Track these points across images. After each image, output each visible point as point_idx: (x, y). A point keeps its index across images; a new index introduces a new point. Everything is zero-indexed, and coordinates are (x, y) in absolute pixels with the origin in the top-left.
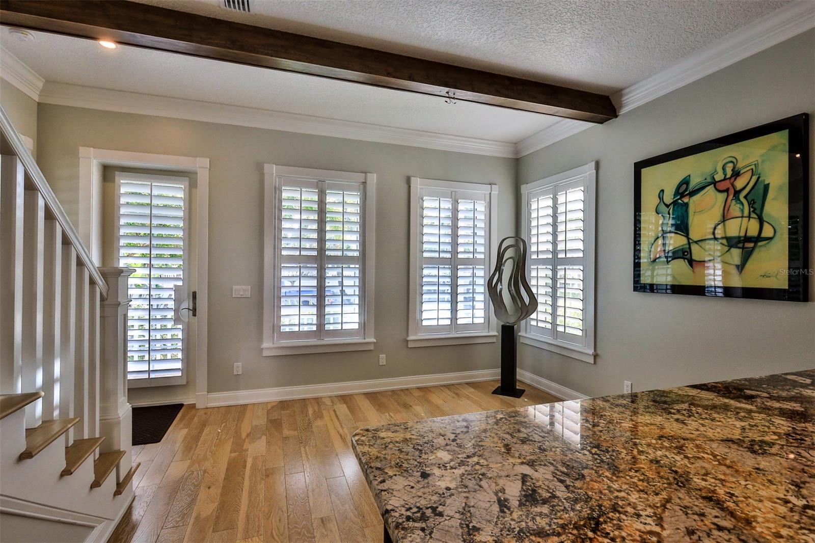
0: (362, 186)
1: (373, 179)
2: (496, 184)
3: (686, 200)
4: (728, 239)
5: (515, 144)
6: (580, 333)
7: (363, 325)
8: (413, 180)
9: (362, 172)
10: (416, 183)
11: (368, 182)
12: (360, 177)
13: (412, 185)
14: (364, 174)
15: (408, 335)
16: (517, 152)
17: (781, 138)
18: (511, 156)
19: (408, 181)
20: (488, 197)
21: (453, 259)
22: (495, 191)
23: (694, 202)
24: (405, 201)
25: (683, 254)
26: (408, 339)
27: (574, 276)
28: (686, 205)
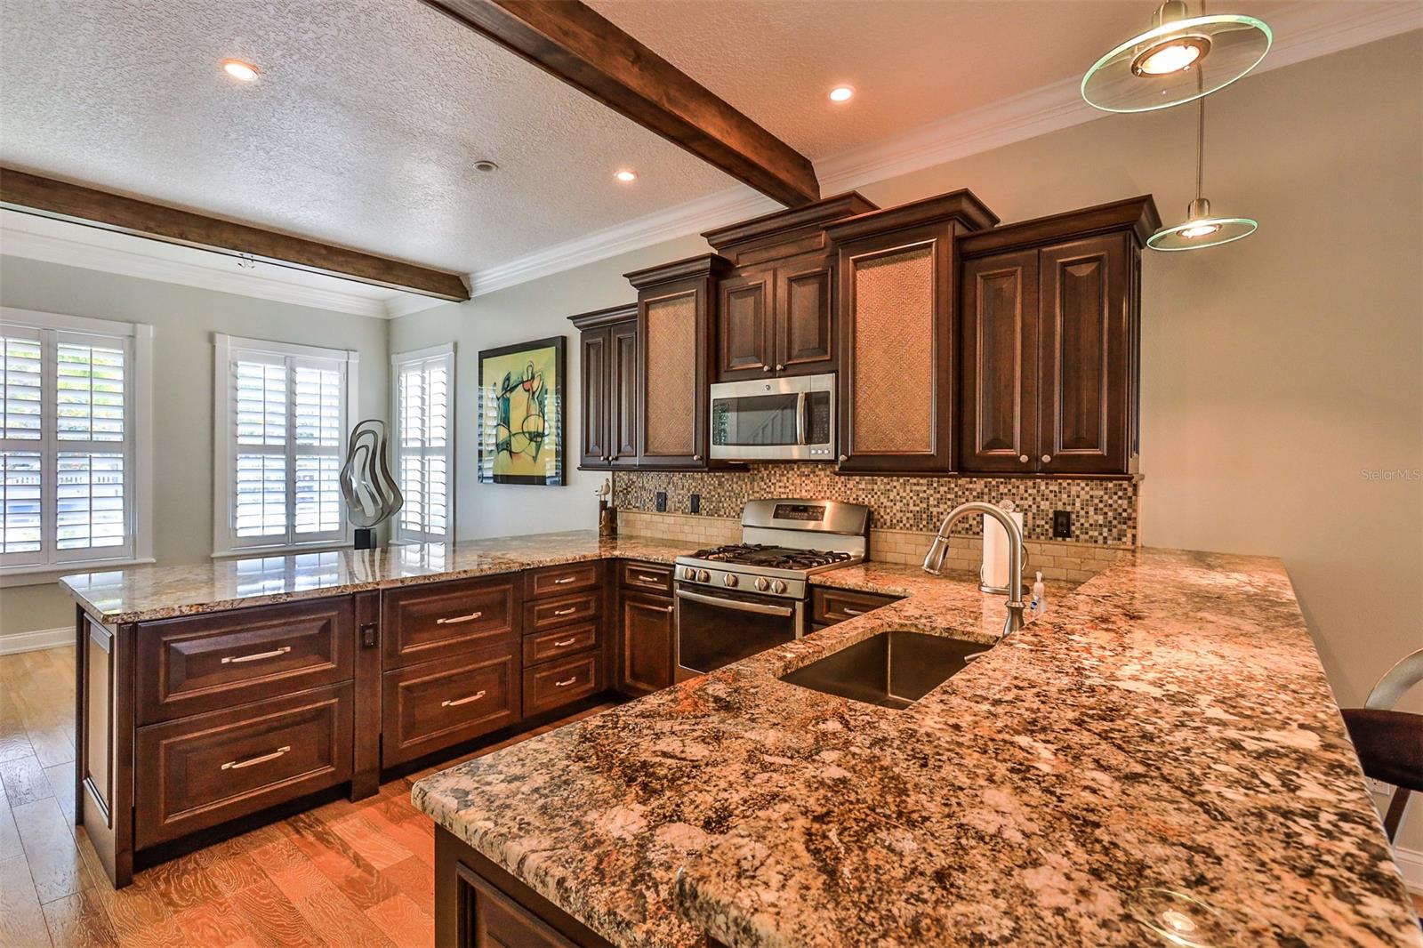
0: (127, 341)
1: (147, 333)
2: (355, 351)
3: (508, 394)
4: (530, 433)
5: (384, 301)
6: (443, 532)
7: (131, 539)
8: (218, 338)
9: (127, 322)
10: (225, 344)
11: (138, 337)
12: (126, 328)
13: (217, 345)
14: (131, 325)
15: (212, 550)
16: (387, 312)
17: (550, 353)
18: (381, 316)
19: (211, 338)
20: (344, 366)
21: (288, 448)
22: (354, 360)
23: (513, 396)
24: (207, 367)
25: (504, 446)
26: (213, 556)
27: (438, 465)
28: (509, 399)
